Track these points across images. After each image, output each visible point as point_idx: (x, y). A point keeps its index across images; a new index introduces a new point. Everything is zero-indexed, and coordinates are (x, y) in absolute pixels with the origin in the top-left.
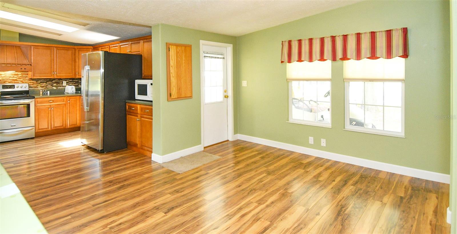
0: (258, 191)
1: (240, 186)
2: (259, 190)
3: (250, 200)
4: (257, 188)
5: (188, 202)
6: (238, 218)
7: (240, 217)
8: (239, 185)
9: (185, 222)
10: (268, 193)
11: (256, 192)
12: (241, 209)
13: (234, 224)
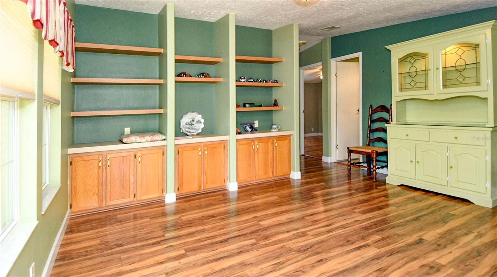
0: (295, 249)
1: (321, 261)
2: (293, 250)
3: (314, 238)
4: (294, 253)
5: (400, 247)
6: (334, 224)
7: (331, 225)
8: (321, 263)
9: (391, 228)
10: (284, 243)
11: (298, 248)
12: (328, 231)
13: (339, 221)
